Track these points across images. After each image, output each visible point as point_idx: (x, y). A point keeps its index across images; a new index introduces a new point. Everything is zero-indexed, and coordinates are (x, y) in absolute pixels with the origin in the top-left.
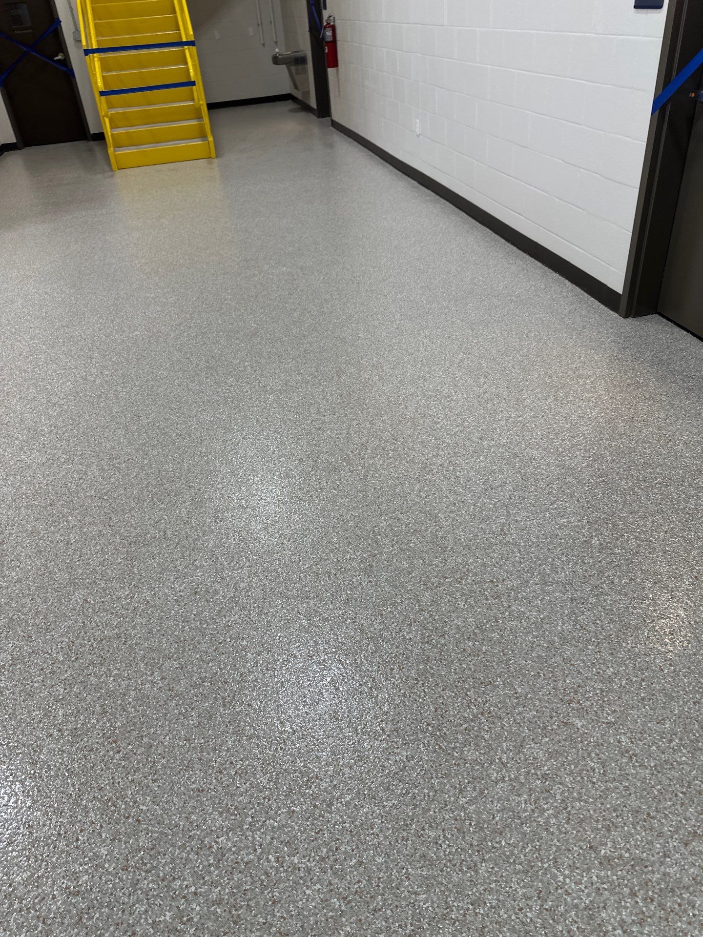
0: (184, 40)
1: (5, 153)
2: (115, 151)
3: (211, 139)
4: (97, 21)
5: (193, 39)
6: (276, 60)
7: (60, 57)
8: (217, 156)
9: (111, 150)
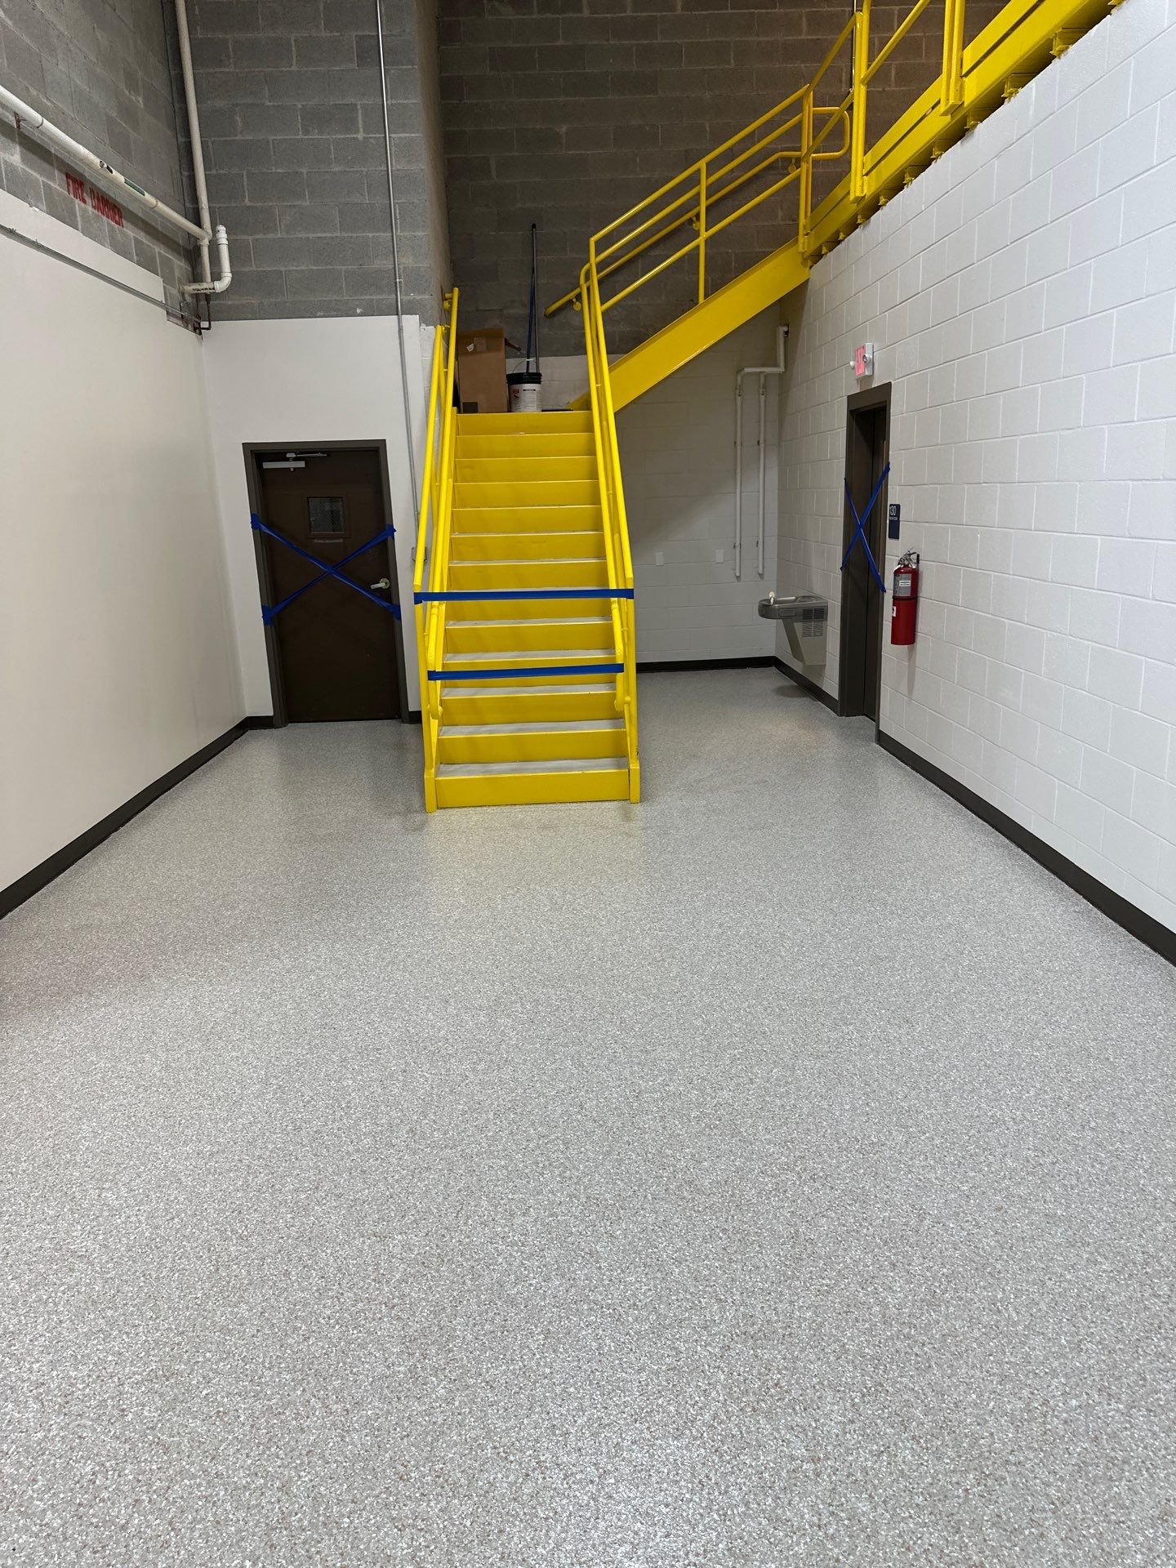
0: (613, 586)
1: (250, 732)
2: (438, 773)
3: (635, 766)
4: (457, 536)
5: (630, 587)
6: (766, 610)
7: (382, 585)
8: (643, 799)
9: (429, 775)
